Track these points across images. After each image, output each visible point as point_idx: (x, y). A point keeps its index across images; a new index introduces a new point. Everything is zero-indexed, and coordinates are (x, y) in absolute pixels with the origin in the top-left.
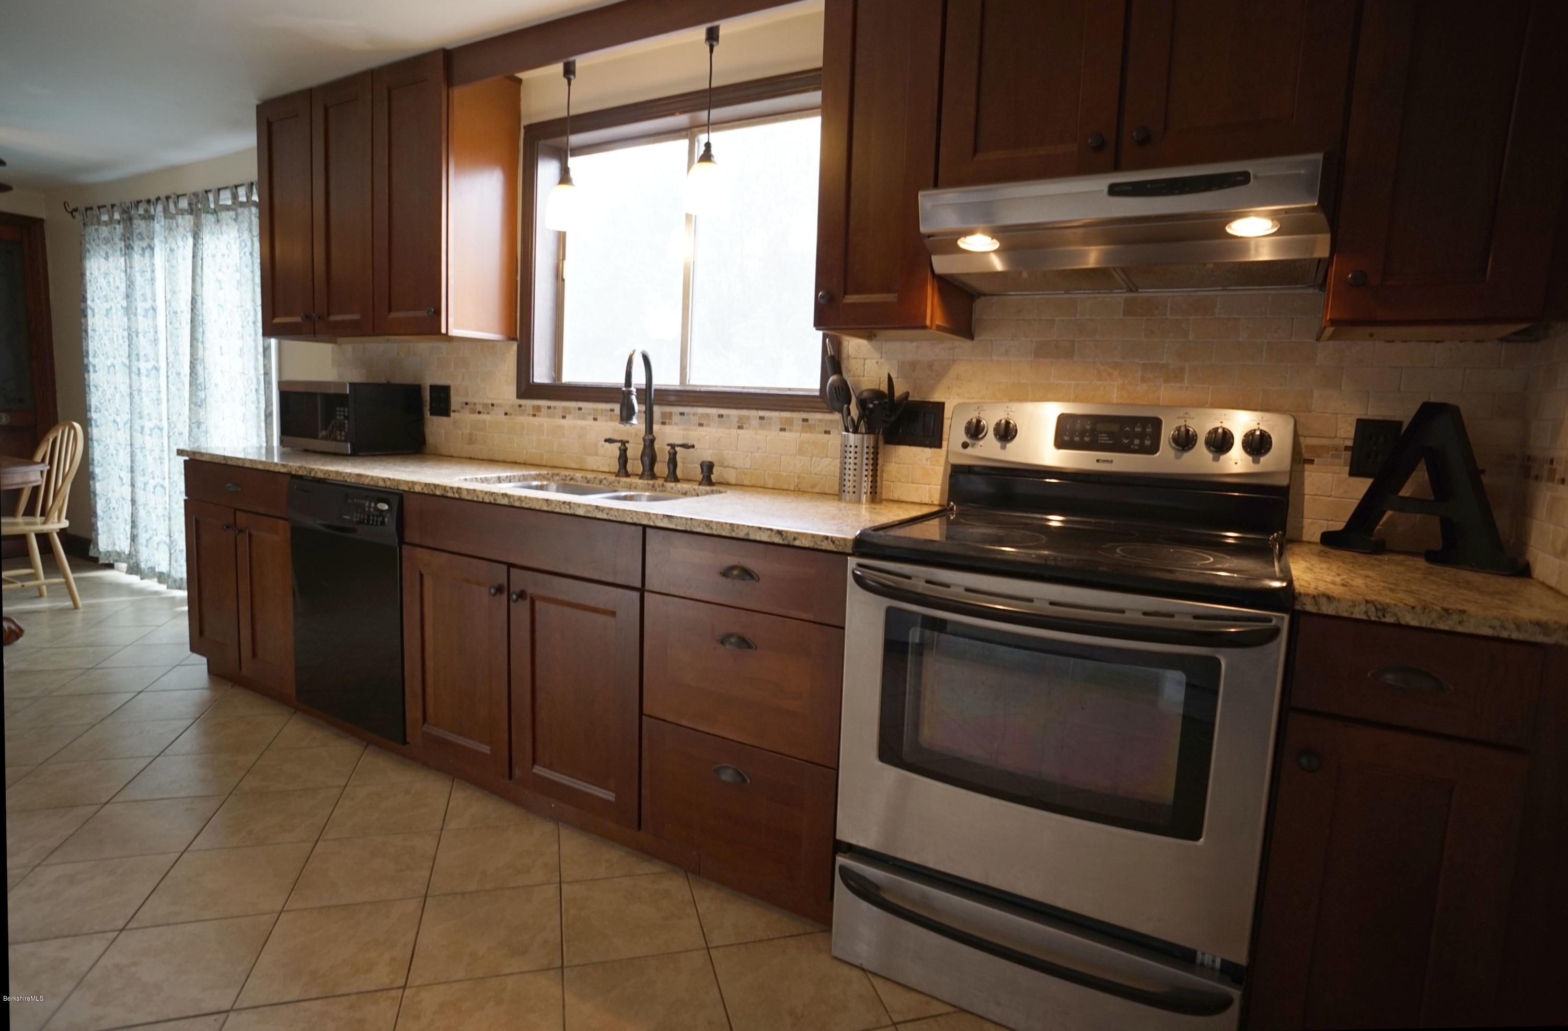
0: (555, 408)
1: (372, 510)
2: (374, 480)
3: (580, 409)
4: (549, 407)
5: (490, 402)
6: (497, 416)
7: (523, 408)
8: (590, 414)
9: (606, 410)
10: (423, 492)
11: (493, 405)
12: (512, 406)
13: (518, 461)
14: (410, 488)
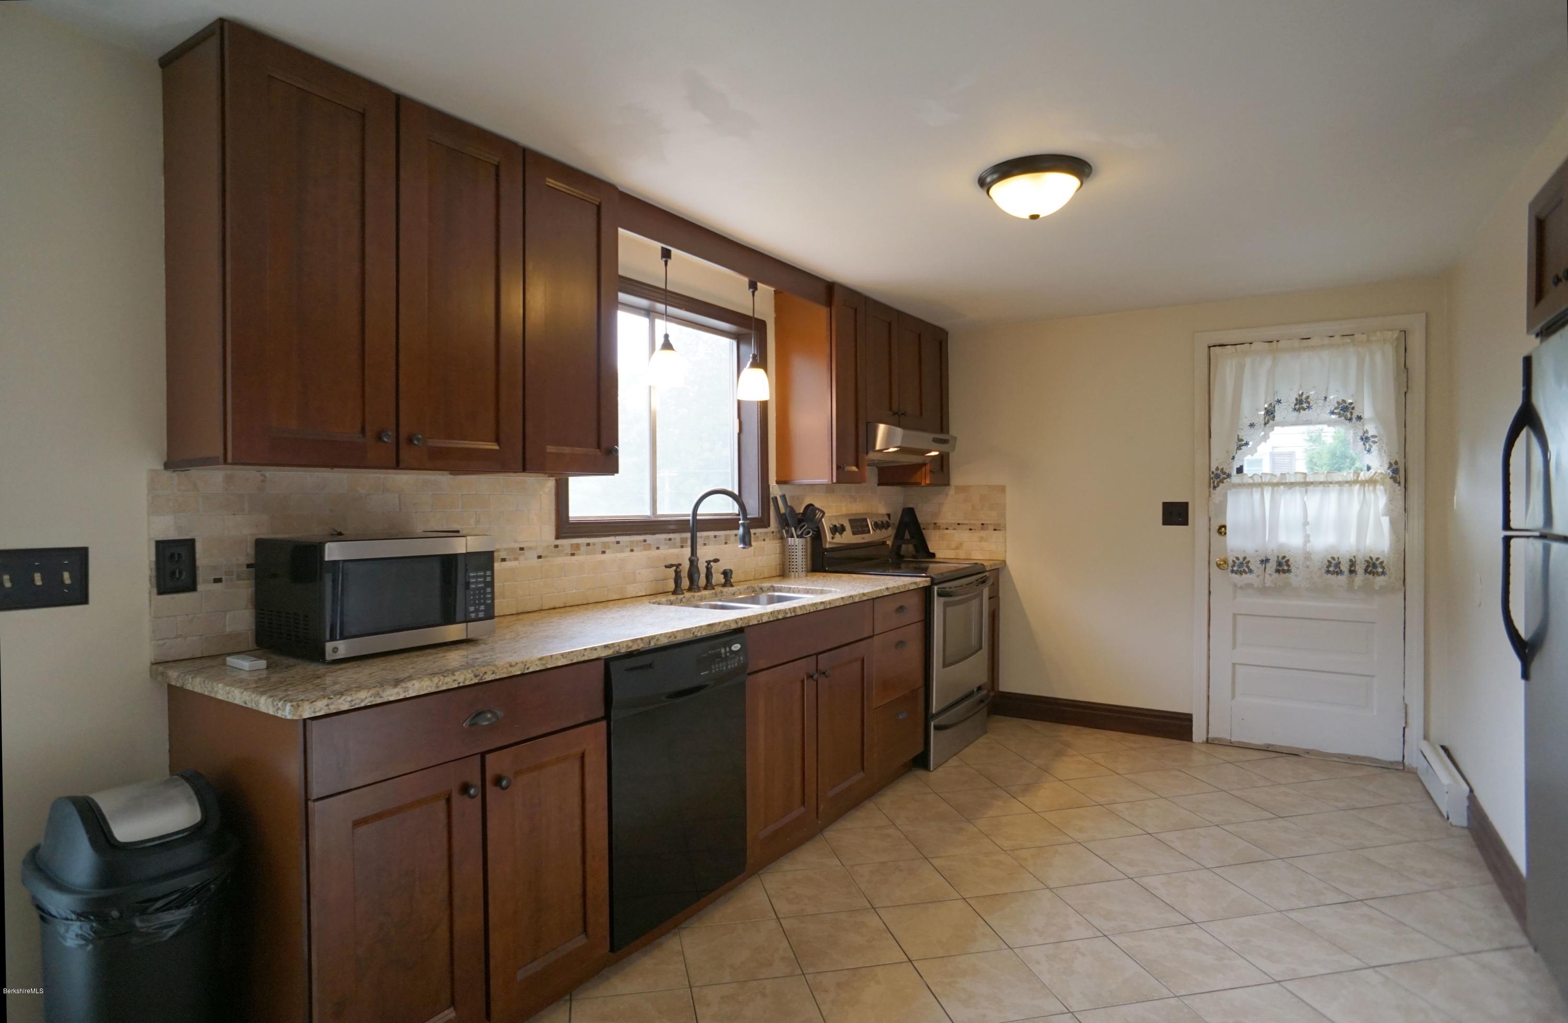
0: (594, 544)
1: (728, 654)
2: (726, 625)
3: (618, 543)
4: (588, 545)
5: (518, 546)
6: (529, 561)
7: (560, 548)
8: (627, 546)
9: (640, 541)
10: (769, 620)
11: (522, 549)
12: (548, 547)
13: (557, 606)
14: (759, 621)
